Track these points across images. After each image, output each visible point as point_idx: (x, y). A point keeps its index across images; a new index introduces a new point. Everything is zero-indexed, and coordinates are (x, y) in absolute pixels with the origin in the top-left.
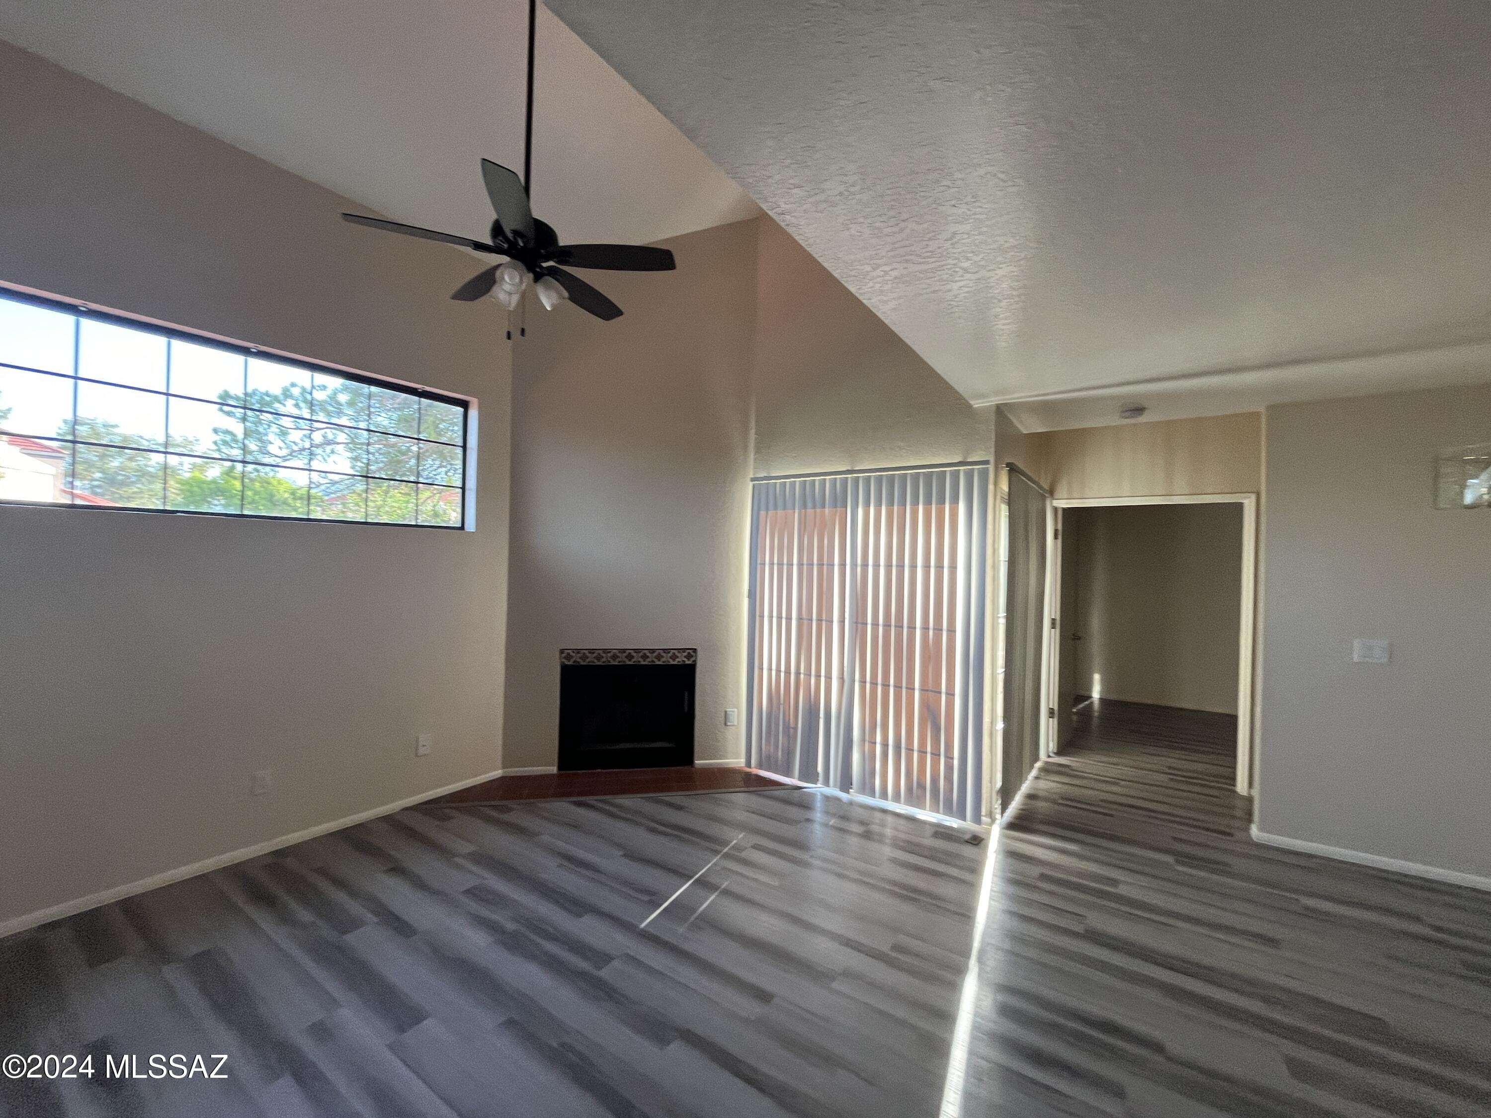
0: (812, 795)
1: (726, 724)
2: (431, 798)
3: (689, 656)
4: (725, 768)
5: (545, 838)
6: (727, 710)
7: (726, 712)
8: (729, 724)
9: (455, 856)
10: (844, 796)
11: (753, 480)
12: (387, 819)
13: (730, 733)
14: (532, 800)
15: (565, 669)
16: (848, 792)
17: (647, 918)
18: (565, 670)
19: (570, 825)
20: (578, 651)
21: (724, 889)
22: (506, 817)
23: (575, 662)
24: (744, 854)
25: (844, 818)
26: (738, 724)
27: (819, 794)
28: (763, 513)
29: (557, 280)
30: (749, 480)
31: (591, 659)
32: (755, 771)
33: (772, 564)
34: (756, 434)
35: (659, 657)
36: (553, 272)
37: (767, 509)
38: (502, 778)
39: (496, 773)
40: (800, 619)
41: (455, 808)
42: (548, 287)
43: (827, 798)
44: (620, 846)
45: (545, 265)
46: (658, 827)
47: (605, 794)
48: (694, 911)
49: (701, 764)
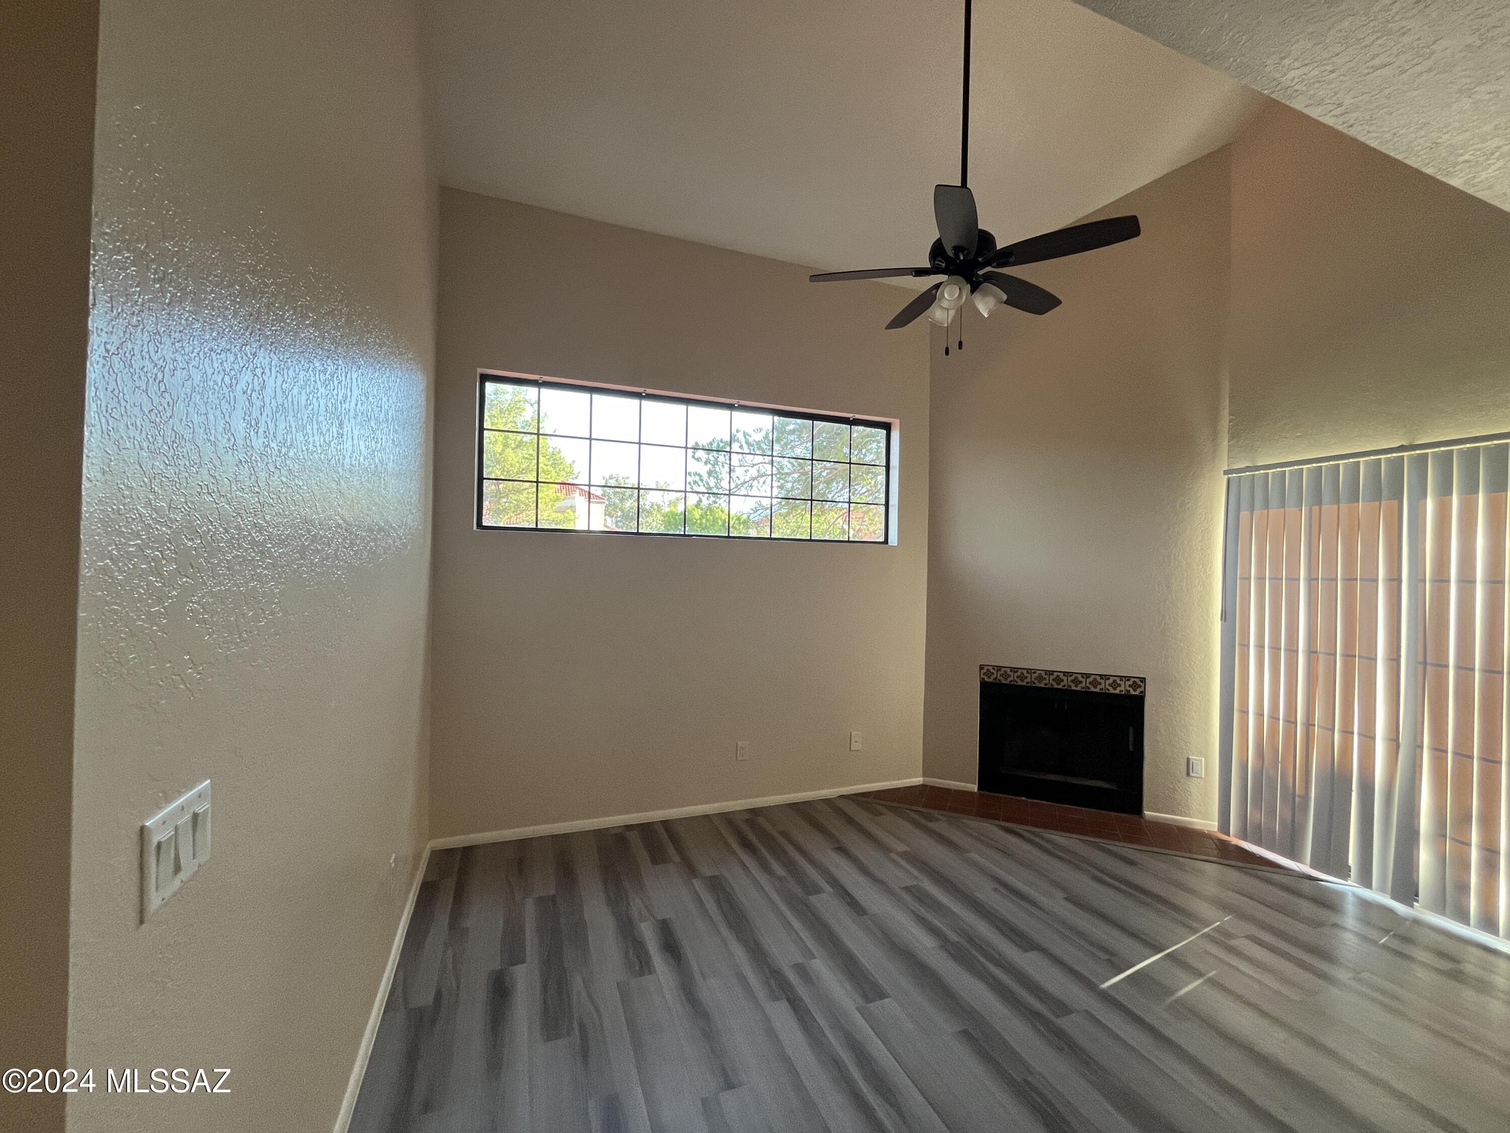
0: (1340, 895)
1: (1188, 774)
2: (864, 791)
3: (1135, 686)
4: (1187, 828)
5: (975, 856)
6: (1190, 757)
7: (1188, 759)
8: (1192, 774)
9: (891, 852)
10: (1400, 908)
11: (1226, 473)
12: (828, 802)
13: (1194, 786)
14: (958, 815)
15: (984, 685)
16: (1412, 906)
17: (1108, 980)
18: (985, 687)
19: (1000, 850)
20: (999, 668)
21: (1209, 978)
22: (930, 825)
23: (995, 679)
24: (1233, 942)
25: (1406, 939)
26: (1206, 774)
27: (1350, 894)
28: (1244, 514)
29: (994, 284)
30: (1222, 472)
31: (1013, 678)
32: (1234, 840)
33: (1261, 579)
34: (1230, 414)
35: (1095, 683)
36: (988, 278)
37: (1252, 509)
38: (924, 787)
39: (917, 779)
40: (1311, 652)
41: (886, 806)
42: (985, 294)
43: (1365, 905)
44: (1063, 889)
45: (981, 273)
46: (1102, 877)
47: (1037, 826)
48: (1173, 992)
49: (1152, 816)
